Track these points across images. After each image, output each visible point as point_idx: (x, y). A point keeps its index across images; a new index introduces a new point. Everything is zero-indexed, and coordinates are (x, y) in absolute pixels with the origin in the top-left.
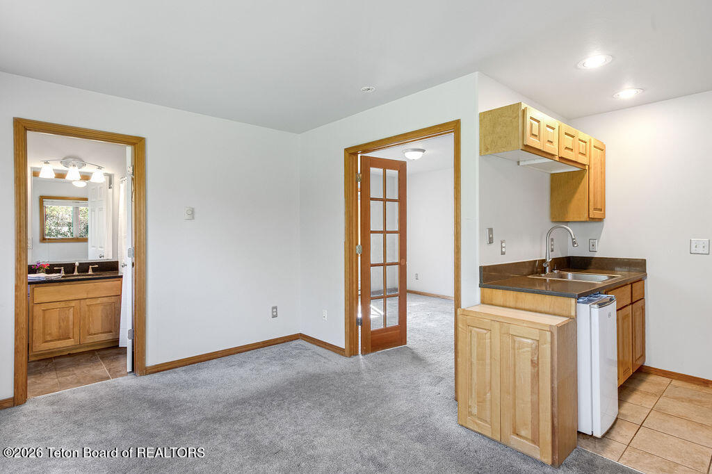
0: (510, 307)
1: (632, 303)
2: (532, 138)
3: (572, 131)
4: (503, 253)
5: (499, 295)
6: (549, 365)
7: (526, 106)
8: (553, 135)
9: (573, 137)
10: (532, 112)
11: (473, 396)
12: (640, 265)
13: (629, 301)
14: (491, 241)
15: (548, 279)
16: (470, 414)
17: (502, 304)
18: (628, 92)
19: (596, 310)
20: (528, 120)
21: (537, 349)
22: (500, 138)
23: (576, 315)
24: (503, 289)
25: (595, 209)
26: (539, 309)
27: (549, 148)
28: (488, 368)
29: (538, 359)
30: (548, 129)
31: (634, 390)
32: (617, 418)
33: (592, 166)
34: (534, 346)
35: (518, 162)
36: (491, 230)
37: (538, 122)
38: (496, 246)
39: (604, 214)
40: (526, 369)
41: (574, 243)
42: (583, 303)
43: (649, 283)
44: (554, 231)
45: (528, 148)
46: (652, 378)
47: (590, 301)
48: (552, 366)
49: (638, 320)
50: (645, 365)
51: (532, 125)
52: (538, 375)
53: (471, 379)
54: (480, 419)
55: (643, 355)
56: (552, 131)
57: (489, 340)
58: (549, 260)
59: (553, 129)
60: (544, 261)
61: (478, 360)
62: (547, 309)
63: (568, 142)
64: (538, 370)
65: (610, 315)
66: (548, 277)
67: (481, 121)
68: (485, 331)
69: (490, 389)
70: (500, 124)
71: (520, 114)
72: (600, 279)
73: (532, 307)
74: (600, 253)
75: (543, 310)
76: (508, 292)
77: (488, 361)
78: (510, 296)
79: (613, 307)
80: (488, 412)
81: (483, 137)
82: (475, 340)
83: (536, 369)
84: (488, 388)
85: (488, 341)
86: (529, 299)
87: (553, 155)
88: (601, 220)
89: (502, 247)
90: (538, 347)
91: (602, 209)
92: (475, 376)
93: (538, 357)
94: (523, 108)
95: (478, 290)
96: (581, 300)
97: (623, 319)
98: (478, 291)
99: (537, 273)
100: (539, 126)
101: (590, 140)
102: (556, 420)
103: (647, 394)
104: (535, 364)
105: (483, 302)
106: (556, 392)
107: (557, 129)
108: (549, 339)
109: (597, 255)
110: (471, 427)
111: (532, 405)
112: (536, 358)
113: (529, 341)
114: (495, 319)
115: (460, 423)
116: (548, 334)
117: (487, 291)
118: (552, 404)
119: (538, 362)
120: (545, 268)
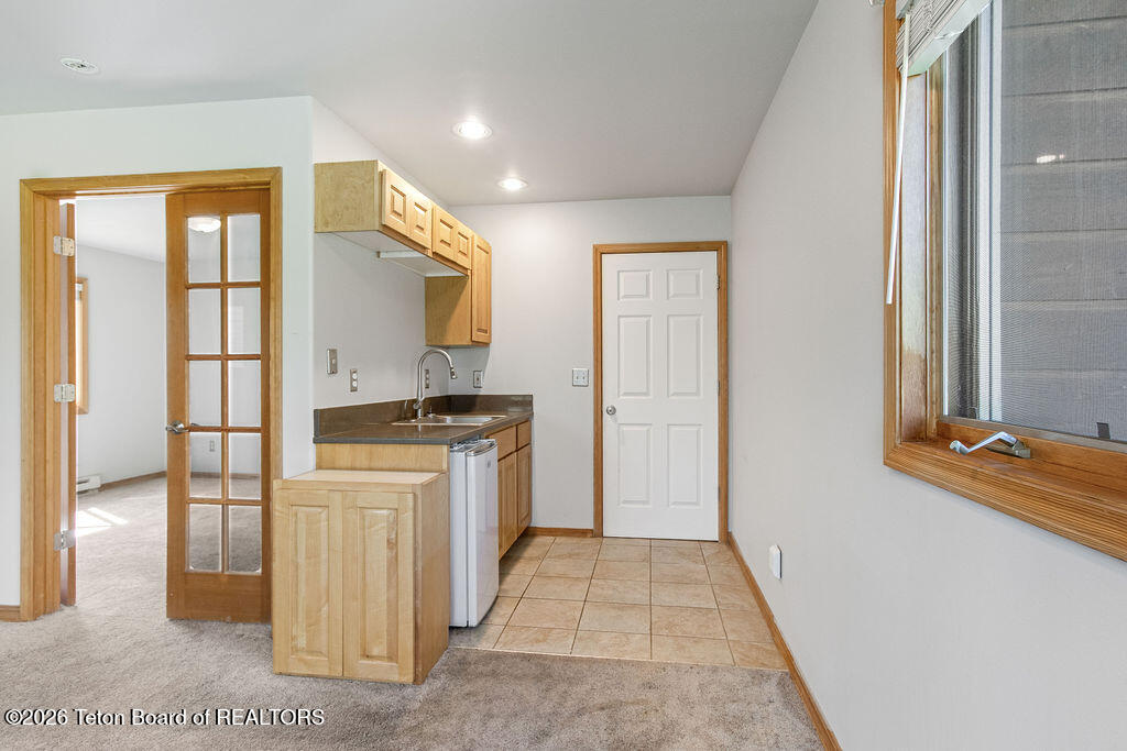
0: (361, 469)
1: (517, 451)
2: (393, 217)
3: (450, 219)
4: (354, 390)
5: (344, 452)
6: (411, 541)
7: (385, 167)
8: (424, 219)
9: (451, 227)
10: (394, 179)
11: (300, 619)
12: (526, 402)
13: (514, 449)
14: (334, 371)
15: (420, 425)
16: (295, 650)
17: (349, 465)
18: (512, 184)
19: (472, 460)
20: (388, 191)
21: (395, 523)
22: (347, 208)
23: (448, 468)
24: (351, 442)
25: (479, 330)
26: (402, 466)
27: (416, 236)
28: (324, 568)
29: (397, 537)
30: (418, 209)
31: (517, 559)
32: (497, 597)
33: (475, 272)
34: (391, 519)
35: (379, 253)
36: (333, 352)
37: (404, 195)
38: (343, 377)
39: (490, 336)
40: (379, 554)
41: (452, 374)
42: (459, 451)
43: (536, 423)
44: (428, 358)
45: (387, 230)
46: (539, 540)
47: (467, 448)
48: (415, 542)
49: (524, 470)
50: (532, 525)
51: (393, 197)
52: (397, 560)
53: (297, 592)
54: (311, 652)
55: (529, 514)
56: (422, 212)
57: (326, 523)
58: (421, 399)
59: (425, 211)
60: (415, 401)
61: (308, 558)
62: (411, 465)
63: (444, 232)
64: (397, 553)
65: (489, 465)
66: (419, 423)
67: (317, 176)
68: (320, 510)
69: (328, 601)
70: (346, 188)
71: (377, 177)
72: (482, 420)
73: (393, 465)
74: (486, 390)
75: (407, 467)
76: (358, 446)
77: (324, 556)
78: (361, 452)
79: (493, 454)
80: (324, 637)
81: (320, 204)
82: (302, 526)
83: (394, 551)
84: (324, 599)
85: (324, 524)
86: (388, 453)
87: (425, 248)
88: (487, 345)
89: (352, 380)
90: (396, 521)
91: (486, 331)
92: (302, 587)
93: (397, 534)
94: (380, 169)
95: (312, 448)
96: (456, 448)
97: (507, 470)
98: (311, 450)
99: (405, 419)
100: (405, 202)
101: (473, 237)
102: (420, 617)
103: (531, 559)
104: (392, 544)
105: (319, 467)
106: (420, 577)
107: (429, 212)
108: (411, 504)
109: (483, 392)
110: (295, 671)
111: (389, 606)
112: (393, 536)
113: (385, 512)
114: (334, 488)
115: (277, 671)
116: (410, 496)
117: (327, 447)
118: (415, 596)
119: (397, 541)
120: (416, 411)
